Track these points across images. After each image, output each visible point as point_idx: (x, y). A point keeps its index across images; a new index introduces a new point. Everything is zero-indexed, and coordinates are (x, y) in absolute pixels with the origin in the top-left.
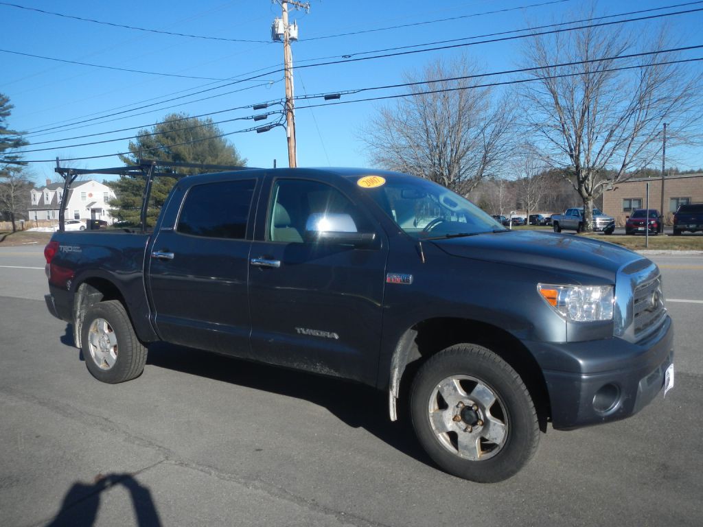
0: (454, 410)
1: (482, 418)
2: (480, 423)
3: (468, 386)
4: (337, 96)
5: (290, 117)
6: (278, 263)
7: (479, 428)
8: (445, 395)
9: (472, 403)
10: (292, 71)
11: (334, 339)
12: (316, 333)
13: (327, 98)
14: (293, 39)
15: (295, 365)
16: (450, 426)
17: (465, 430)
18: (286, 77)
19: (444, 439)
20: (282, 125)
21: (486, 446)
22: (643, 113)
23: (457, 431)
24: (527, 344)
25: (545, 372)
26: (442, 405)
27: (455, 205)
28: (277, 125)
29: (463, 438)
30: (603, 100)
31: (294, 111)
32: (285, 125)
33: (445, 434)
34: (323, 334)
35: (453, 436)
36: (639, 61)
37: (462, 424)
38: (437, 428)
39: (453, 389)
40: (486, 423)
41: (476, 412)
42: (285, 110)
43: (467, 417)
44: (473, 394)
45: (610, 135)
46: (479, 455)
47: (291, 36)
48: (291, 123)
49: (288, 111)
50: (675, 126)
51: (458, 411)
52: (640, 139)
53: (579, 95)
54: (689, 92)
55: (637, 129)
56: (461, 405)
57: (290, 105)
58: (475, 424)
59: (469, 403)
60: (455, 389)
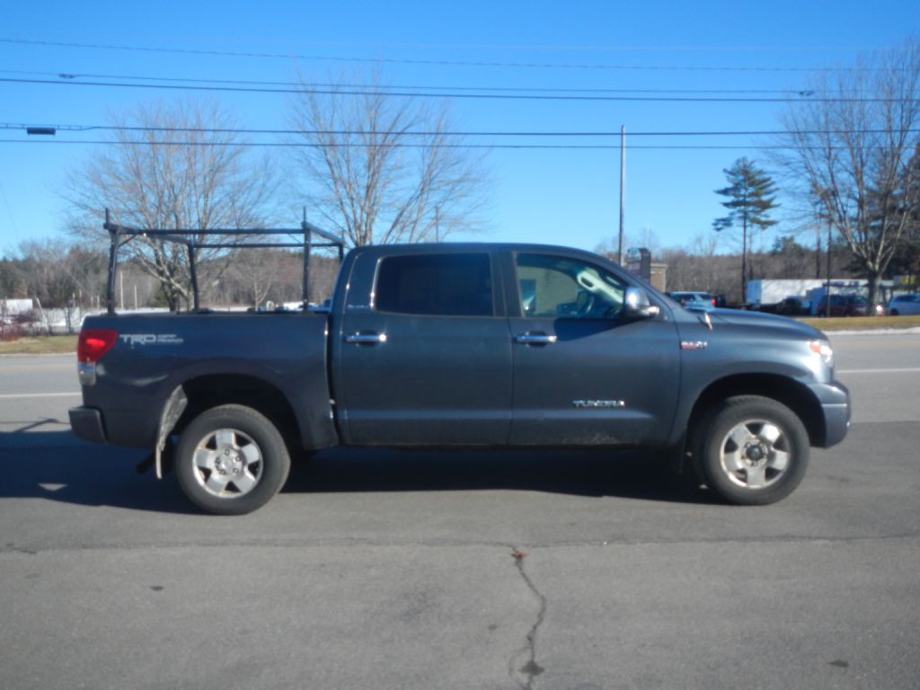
0: (742, 450)
1: (767, 452)
2: (765, 456)
3: (755, 429)
4: (50, 132)
6: (553, 338)
7: (763, 461)
8: (734, 440)
9: (758, 441)
11: (620, 407)
13: (31, 131)
16: (740, 465)
17: (752, 465)
19: (734, 478)
21: (770, 473)
23: (746, 467)
26: (731, 448)
29: (751, 473)
33: (734, 473)
35: (742, 474)
36: (419, 140)
37: (749, 461)
38: (727, 468)
40: (771, 457)
41: (761, 449)
43: (753, 455)
44: (760, 434)
46: (764, 483)
51: (745, 450)
56: (749, 446)
58: (761, 458)
59: (755, 442)
60: (744, 432)
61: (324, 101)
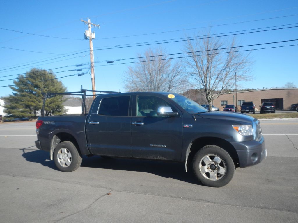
0: (208, 166)
1: (217, 167)
2: (216, 169)
3: (212, 158)
4: (112, 62)
5: (93, 70)
6: (143, 123)
7: (216, 170)
8: (205, 161)
9: (214, 163)
10: (93, 51)
11: (165, 147)
12: (157, 145)
13: (108, 62)
14: (93, 39)
15: (149, 158)
16: (207, 171)
17: (212, 172)
18: (91, 54)
19: (205, 175)
20: (89, 73)
22: (228, 69)
23: (209, 172)
24: (231, 143)
25: (237, 151)
26: (203, 164)
27: (190, 103)
28: (87, 73)
29: (211, 174)
30: (214, 64)
31: (94, 67)
32: (90, 73)
33: (205, 174)
34: (160, 146)
35: (208, 174)
37: (211, 170)
38: (202, 172)
39: (207, 159)
40: (219, 169)
41: (215, 166)
42: (90, 67)
43: (212, 167)
44: (214, 160)
45: (217, 77)
46: (216, 179)
47: (92, 38)
48: (93, 72)
49: (91, 67)
50: (239, 73)
51: (209, 166)
52: (228, 78)
53: (205, 62)
54: (245, 61)
55: (227, 75)
56: (210, 164)
57: (92, 65)
58: (215, 169)
59: (213, 163)
60: (208, 159)
61: (193, 42)
